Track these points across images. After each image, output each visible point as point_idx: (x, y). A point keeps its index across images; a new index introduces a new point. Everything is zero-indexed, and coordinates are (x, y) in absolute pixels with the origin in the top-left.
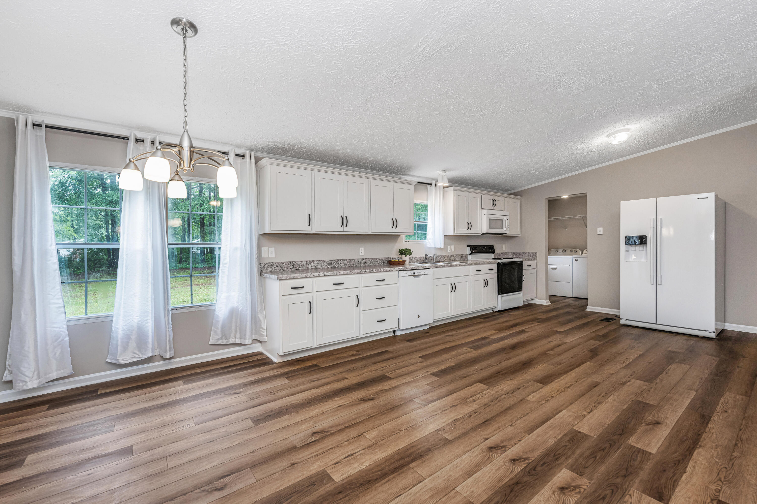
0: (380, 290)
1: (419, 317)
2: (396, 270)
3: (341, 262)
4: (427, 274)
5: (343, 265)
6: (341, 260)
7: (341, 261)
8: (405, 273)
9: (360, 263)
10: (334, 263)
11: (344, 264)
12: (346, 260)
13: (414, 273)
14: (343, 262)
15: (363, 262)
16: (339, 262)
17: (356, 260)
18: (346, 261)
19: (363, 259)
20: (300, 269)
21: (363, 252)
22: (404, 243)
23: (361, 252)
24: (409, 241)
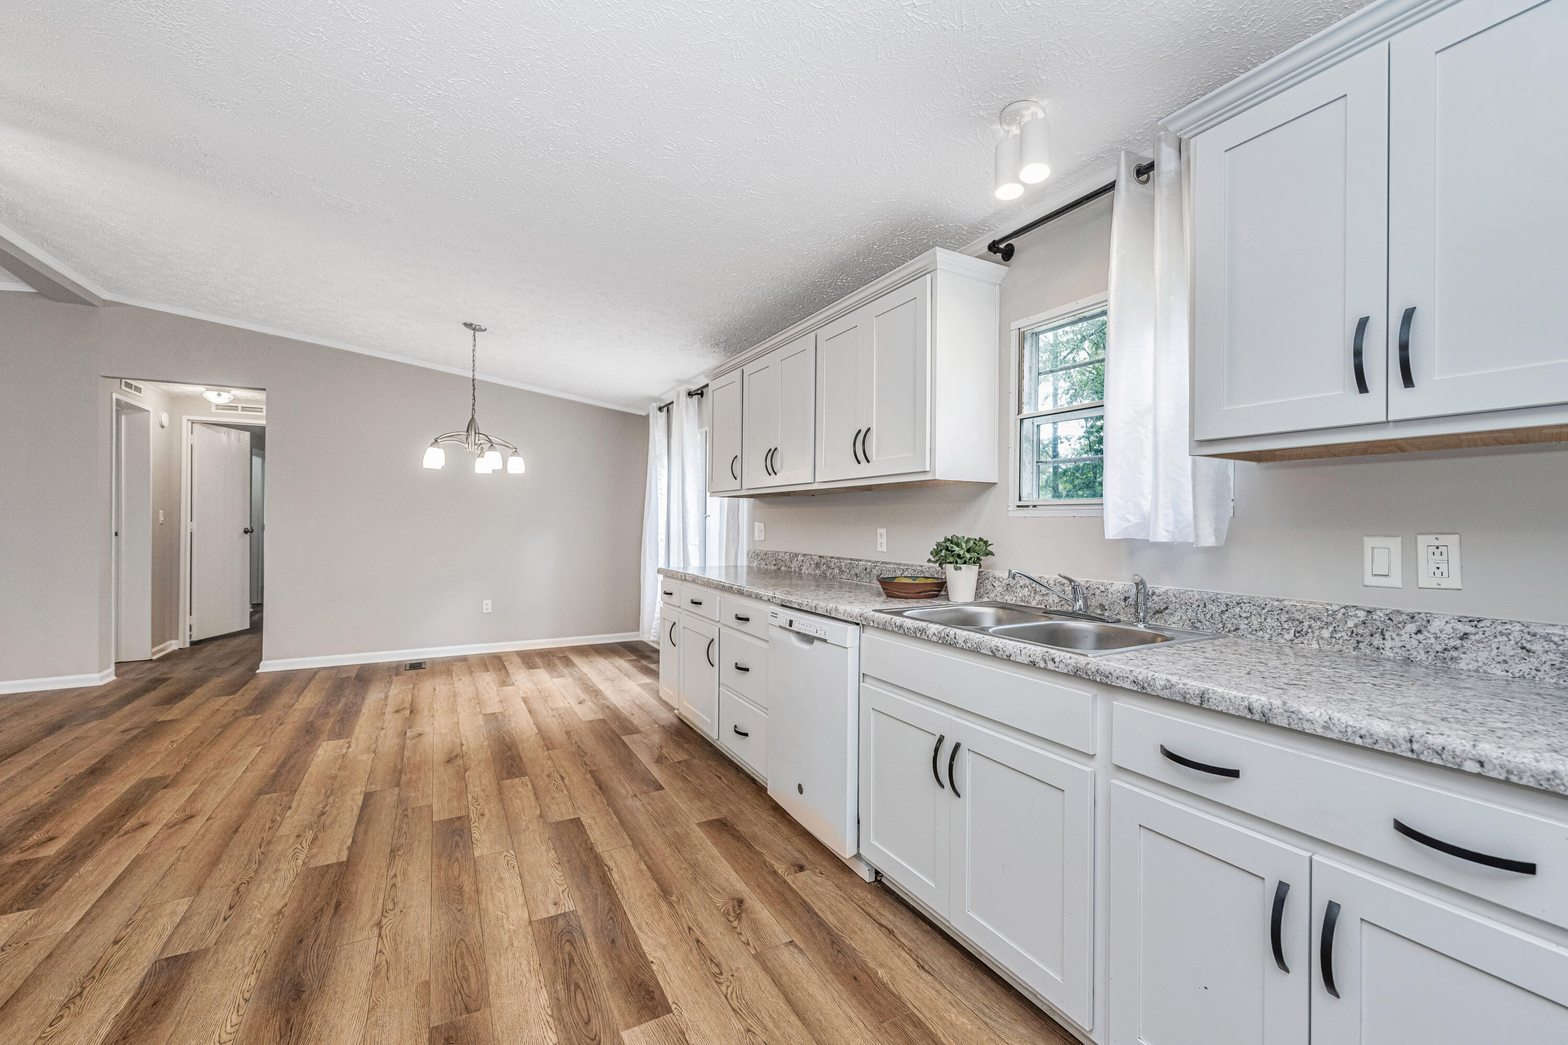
2: (766, 598)
3: (835, 564)
5: (838, 571)
7: (836, 561)
8: (776, 616)
9: (870, 574)
10: (825, 563)
11: (844, 570)
12: (844, 560)
13: (791, 623)
14: (838, 564)
15: (875, 571)
16: (833, 564)
17: (860, 563)
18: (843, 564)
19: (876, 564)
20: (783, 568)
21: (884, 540)
22: (1011, 514)
23: (879, 540)
24: (1034, 506)
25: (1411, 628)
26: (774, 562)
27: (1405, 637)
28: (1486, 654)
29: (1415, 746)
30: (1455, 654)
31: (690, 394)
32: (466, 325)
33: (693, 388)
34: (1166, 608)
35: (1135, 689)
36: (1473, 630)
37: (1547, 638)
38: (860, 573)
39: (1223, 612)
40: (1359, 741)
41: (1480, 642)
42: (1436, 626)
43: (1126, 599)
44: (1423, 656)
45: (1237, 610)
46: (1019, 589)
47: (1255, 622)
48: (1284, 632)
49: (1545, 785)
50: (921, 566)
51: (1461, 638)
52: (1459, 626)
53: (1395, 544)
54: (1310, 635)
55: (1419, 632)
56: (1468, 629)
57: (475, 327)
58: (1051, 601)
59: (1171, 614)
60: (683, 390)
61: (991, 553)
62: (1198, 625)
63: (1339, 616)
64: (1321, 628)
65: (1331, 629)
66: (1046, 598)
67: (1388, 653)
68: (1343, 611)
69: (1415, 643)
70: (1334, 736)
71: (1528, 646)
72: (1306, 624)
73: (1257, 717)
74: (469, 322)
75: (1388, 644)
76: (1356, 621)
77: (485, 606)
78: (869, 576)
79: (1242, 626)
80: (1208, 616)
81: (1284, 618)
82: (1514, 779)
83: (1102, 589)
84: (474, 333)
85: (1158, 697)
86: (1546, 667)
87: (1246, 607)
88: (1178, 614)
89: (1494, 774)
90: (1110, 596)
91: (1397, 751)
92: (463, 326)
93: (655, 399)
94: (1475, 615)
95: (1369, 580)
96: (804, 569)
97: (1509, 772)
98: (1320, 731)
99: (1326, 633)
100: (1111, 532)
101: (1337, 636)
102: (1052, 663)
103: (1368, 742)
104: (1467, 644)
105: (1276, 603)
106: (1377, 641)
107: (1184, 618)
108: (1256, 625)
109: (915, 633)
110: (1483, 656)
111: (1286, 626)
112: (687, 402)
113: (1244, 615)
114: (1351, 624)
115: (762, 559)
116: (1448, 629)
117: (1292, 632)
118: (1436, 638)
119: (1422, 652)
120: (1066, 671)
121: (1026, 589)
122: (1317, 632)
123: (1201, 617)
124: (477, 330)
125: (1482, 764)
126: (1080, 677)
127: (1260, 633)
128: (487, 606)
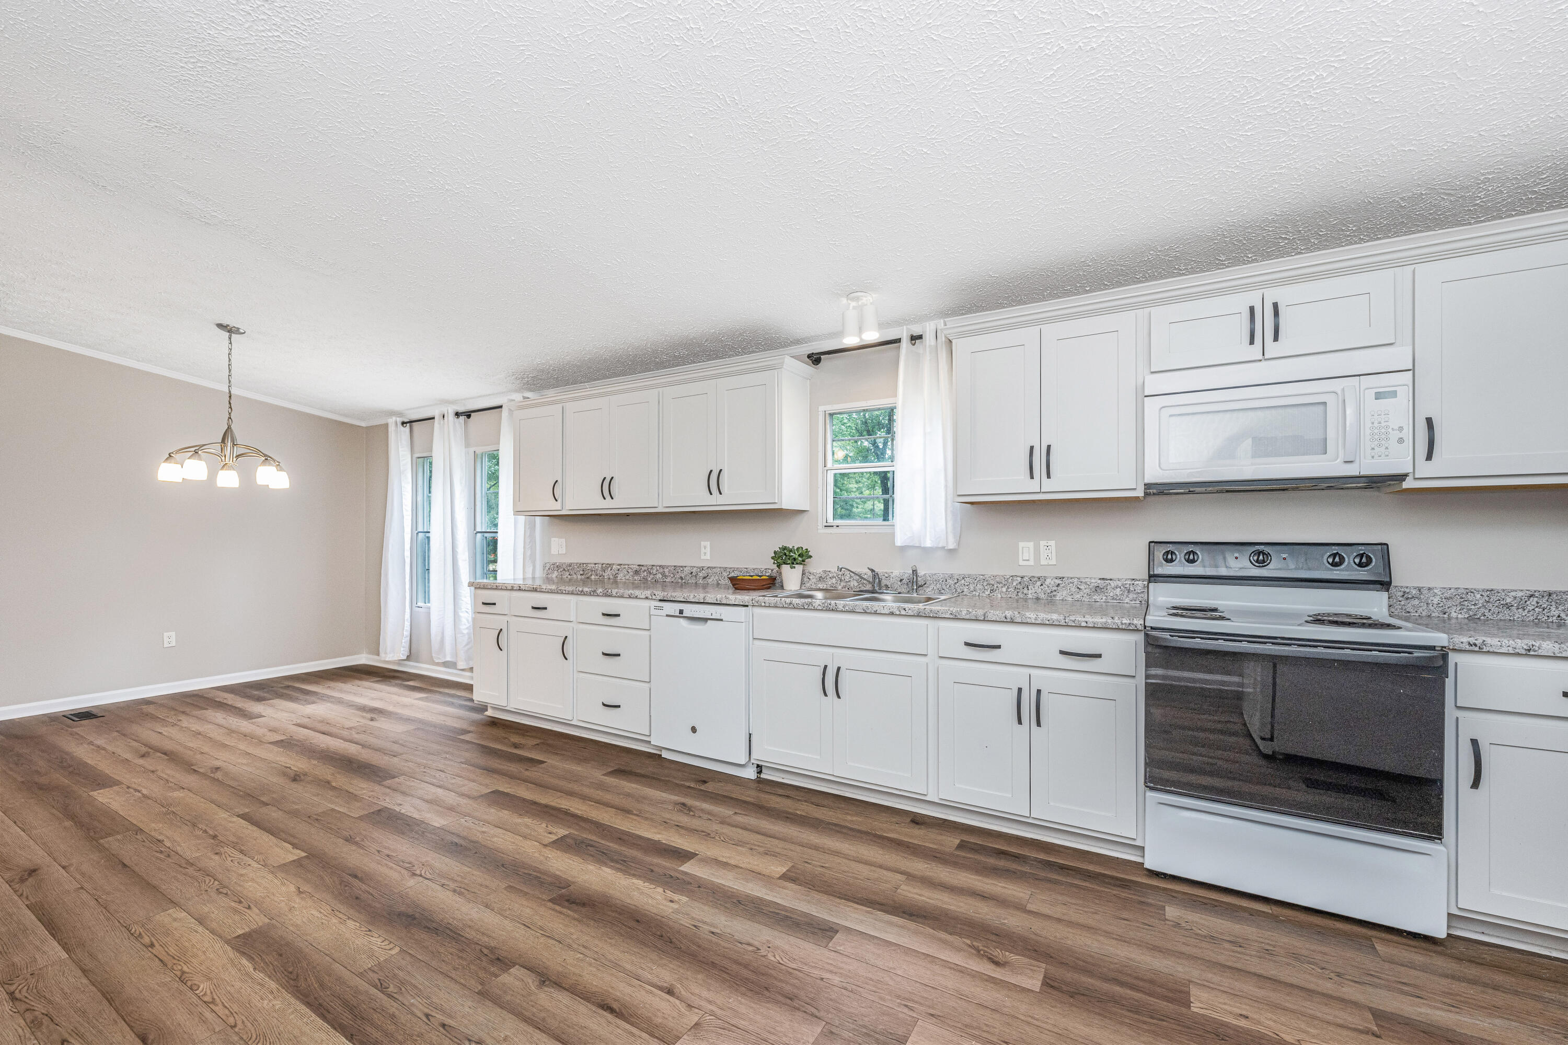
0: (611, 637)
1: (694, 730)
2: (643, 596)
3: (657, 570)
4: (721, 620)
5: (661, 576)
6: (657, 566)
7: (658, 568)
8: (661, 608)
9: (696, 576)
10: (645, 571)
11: (664, 575)
12: (668, 567)
13: (681, 612)
14: (661, 570)
15: (701, 574)
16: (654, 571)
17: (685, 569)
18: (666, 570)
19: (702, 568)
20: (593, 577)
21: (708, 550)
22: (820, 531)
23: (703, 550)
24: (837, 526)
25: (1039, 583)
26: (581, 572)
27: (1036, 588)
28: (1065, 592)
29: (1067, 621)
30: (1054, 593)
31: (457, 414)
32: (220, 326)
33: (461, 409)
34: (925, 584)
35: (952, 617)
36: (1061, 582)
37: (1086, 583)
38: (686, 576)
39: (955, 583)
40: (1048, 622)
41: (1063, 587)
42: (1048, 581)
43: (901, 580)
44: (1043, 596)
45: (963, 581)
46: (829, 579)
47: (972, 587)
48: (985, 591)
49: (1104, 626)
50: (746, 568)
51: (1057, 586)
52: (1056, 581)
53: (1031, 545)
54: (997, 591)
55: (1042, 585)
56: (1059, 582)
57: (231, 329)
58: (852, 585)
59: (928, 587)
60: (451, 410)
61: (811, 557)
62: (943, 591)
63: (1010, 580)
64: (1002, 587)
65: (1006, 587)
66: (849, 584)
67: (1030, 596)
68: (1011, 578)
69: (1040, 590)
70: (1039, 622)
71: (1080, 587)
72: (995, 586)
73: (1009, 620)
74: (225, 323)
75: (1030, 592)
76: (1017, 582)
77: (166, 640)
78: (694, 578)
79: (965, 590)
80: (948, 586)
81: (985, 584)
82: (1096, 626)
83: (887, 575)
84: (231, 335)
85: (963, 619)
86: (1085, 595)
87: (967, 580)
88: (932, 586)
89: (1090, 625)
90: (891, 579)
91: (1061, 624)
92: (216, 327)
93: (399, 414)
94: (1061, 576)
95: (1021, 563)
96: (620, 576)
97: (1095, 624)
98: (1033, 621)
99: (1004, 589)
100: (899, 542)
101: (1009, 590)
102: (904, 611)
103: (1051, 622)
104: (1059, 588)
105: (981, 577)
106: (1025, 591)
107: (935, 588)
108: (972, 588)
109: (803, 606)
110: (1065, 593)
111: (986, 588)
112: (454, 423)
113: (966, 584)
114: (1015, 584)
115: (564, 570)
116: (1052, 583)
117: (989, 590)
118: (1048, 587)
119: (1043, 594)
120: (912, 614)
121: (834, 579)
122: (1000, 589)
123: (944, 587)
124: (234, 333)
125: (1087, 622)
126: (921, 616)
127: (974, 593)
128: (170, 638)
